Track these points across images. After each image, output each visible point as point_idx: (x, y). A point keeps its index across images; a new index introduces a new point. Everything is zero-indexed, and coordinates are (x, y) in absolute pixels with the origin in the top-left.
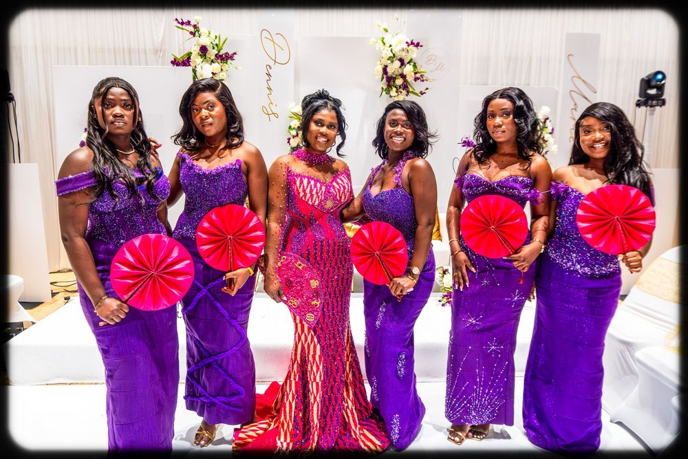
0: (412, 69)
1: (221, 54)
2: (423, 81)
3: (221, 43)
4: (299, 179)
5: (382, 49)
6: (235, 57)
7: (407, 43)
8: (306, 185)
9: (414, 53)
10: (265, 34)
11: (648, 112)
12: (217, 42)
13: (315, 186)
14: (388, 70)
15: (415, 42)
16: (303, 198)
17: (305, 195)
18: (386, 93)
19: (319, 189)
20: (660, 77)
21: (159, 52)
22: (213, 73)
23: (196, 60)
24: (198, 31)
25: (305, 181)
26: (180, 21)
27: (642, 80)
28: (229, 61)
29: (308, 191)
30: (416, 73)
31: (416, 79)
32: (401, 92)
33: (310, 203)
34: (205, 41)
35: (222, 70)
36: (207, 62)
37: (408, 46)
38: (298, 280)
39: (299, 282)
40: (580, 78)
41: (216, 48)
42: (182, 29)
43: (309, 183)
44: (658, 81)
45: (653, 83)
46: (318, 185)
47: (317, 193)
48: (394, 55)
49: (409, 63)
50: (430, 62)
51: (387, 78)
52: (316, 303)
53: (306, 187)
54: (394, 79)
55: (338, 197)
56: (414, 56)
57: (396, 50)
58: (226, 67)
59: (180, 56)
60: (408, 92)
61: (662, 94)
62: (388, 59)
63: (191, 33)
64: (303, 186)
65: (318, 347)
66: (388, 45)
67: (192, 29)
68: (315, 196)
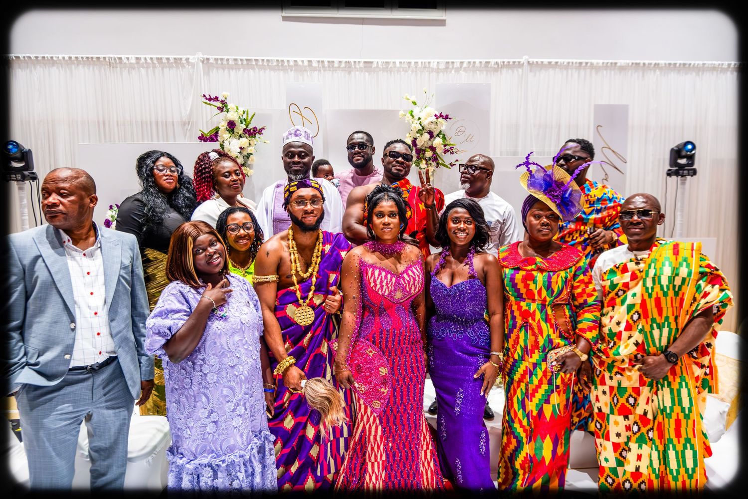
0: (442, 142)
1: (249, 128)
2: (453, 153)
3: (249, 118)
4: (371, 269)
5: (411, 122)
6: (263, 131)
7: (436, 116)
8: (376, 277)
9: (443, 125)
10: (293, 108)
11: (679, 182)
12: (245, 116)
13: (386, 277)
14: (418, 142)
15: (444, 115)
16: (374, 288)
17: (376, 285)
18: (416, 165)
19: (389, 280)
20: (690, 147)
21: (187, 125)
22: (241, 148)
23: (224, 135)
24: (226, 107)
25: (377, 272)
26: (208, 97)
27: (672, 150)
28: (257, 135)
29: (378, 282)
30: (445, 146)
31: (446, 152)
32: (431, 164)
33: (380, 292)
34: (232, 116)
35: (250, 144)
36: (235, 136)
37: (437, 118)
38: (368, 366)
39: (369, 368)
40: (610, 148)
41: (244, 123)
42: (210, 104)
43: (380, 274)
44: (687, 151)
45: (684, 153)
46: (389, 276)
47: (387, 284)
48: (423, 128)
49: (438, 135)
50: (459, 133)
51: (416, 150)
52: (385, 390)
53: (376, 278)
54: (424, 151)
55: (408, 289)
56: (443, 128)
57: (425, 123)
58: (254, 141)
59: (207, 130)
60: (438, 164)
61: (692, 164)
62: (417, 132)
63: (219, 108)
64: (375, 277)
65: (380, 428)
66: (416, 118)
67: (220, 105)
68: (385, 287)
